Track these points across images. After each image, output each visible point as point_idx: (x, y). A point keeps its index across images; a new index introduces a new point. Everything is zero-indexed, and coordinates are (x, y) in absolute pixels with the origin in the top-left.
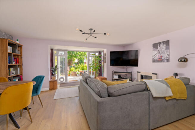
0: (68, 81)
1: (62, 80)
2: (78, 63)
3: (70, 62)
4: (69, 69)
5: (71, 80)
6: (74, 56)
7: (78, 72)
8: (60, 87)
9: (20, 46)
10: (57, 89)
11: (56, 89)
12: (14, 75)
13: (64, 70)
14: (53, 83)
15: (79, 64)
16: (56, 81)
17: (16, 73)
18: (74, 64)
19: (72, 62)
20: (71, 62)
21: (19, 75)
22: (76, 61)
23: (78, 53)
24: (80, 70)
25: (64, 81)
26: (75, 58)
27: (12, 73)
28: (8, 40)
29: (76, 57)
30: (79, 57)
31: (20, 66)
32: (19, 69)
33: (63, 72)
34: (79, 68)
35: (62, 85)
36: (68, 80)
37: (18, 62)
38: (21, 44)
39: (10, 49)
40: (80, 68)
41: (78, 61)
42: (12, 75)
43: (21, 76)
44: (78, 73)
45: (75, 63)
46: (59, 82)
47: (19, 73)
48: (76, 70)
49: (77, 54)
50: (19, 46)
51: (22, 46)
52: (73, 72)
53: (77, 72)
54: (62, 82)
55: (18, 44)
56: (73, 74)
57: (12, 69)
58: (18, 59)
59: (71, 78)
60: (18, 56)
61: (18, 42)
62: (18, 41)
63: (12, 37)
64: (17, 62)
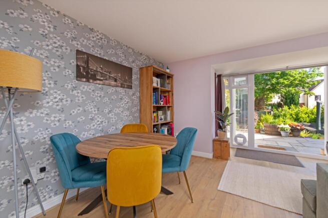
0: (256, 146)
1: (240, 140)
2: (279, 105)
3: (259, 103)
4: (257, 117)
5: (264, 143)
6: (269, 89)
7: (282, 126)
8: (236, 156)
9: (171, 77)
10: (229, 161)
11: (227, 159)
12: (163, 122)
13: (245, 119)
14: (221, 144)
15: (286, 108)
16: (227, 142)
17: (166, 118)
18: (270, 108)
19: (264, 103)
20: (261, 103)
21: (169, 122)
22: (276, 99)
23: (281, 80)
24: (289, 121)
25: (246, 144)
26: (272, 95)
27: (160, 118)
28: (153, 67)
29: (274, 90)
30: (284, 90)
31: (170, 108)
32: (169, 113)
33: (243, 123)
34: (285, 115)
35: (241, 152)
36: (255, 142)
37: (169, 103)
38: (172, 73)
39: (157, 82)
40: (288, 116)
41: (279, 100)
42: (160, 122)
43: (171, 125)
44: (283, 129)
45: (273, 106)
46: (234, 143)
47: (169, 120)
48: (277, 120)
49: (278, 83)
50: (169, 77)
51: (173, 75)
52: (268, 124)
53: (280, 126)
54: (240, 144)
55: (167, 73)
56: (268, 129)
57: (160, 113)
58: (169, 97)
59: (264, 140)
60: (168, 92)
61: (168, 71)
62: (168, 69)
63: (162, 64)
64: (167, 102)
